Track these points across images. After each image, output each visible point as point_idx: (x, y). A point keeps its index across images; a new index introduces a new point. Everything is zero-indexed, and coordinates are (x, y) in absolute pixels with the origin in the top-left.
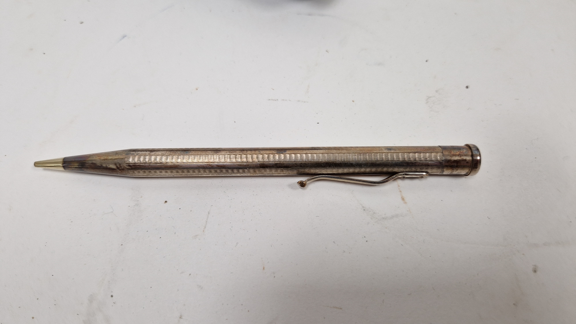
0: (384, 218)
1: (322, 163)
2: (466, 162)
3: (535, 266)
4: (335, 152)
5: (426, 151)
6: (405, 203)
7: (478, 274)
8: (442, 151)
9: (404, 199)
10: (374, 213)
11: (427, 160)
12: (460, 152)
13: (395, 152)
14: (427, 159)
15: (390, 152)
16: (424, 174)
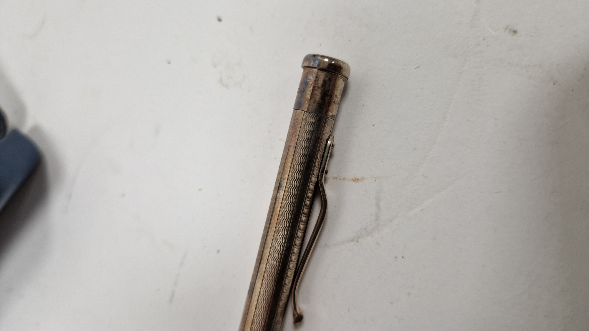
0: (376, 219)
1: (275, 289)
2: (328, 82)
3: (506, 29)
4: (265, 265)
5: (296, 134)
6: (363, 179)
7: (495, 119)
8: (304, 112)
9: (357, 178)
10: (365, 229)
11: (311, 139)
12: (311, 84)
13: (286, 180)
14: (309, 137)
15: (284, 188)
16: (329, 142)
